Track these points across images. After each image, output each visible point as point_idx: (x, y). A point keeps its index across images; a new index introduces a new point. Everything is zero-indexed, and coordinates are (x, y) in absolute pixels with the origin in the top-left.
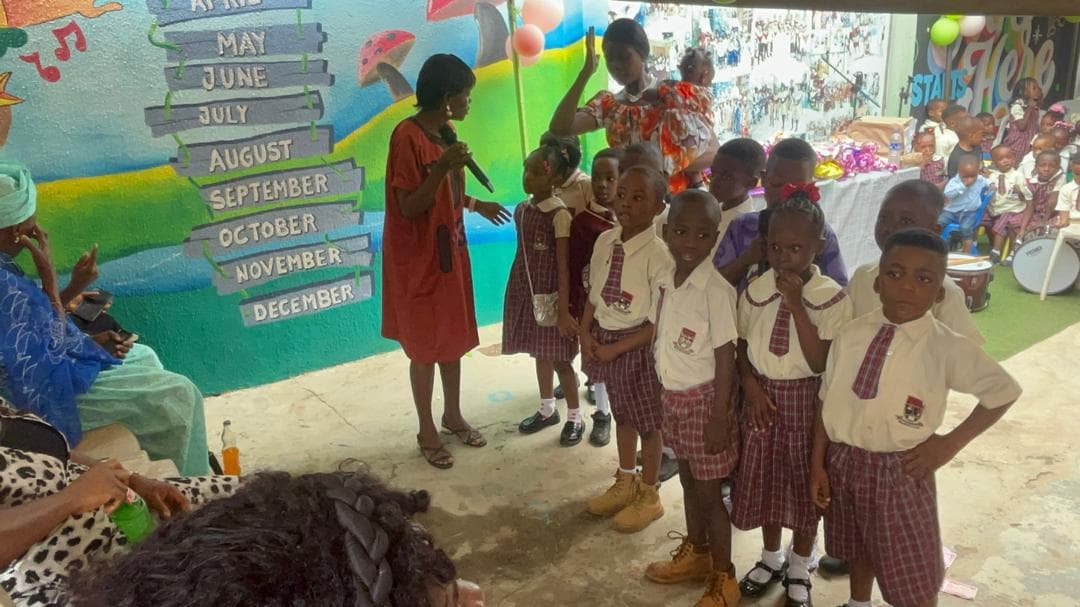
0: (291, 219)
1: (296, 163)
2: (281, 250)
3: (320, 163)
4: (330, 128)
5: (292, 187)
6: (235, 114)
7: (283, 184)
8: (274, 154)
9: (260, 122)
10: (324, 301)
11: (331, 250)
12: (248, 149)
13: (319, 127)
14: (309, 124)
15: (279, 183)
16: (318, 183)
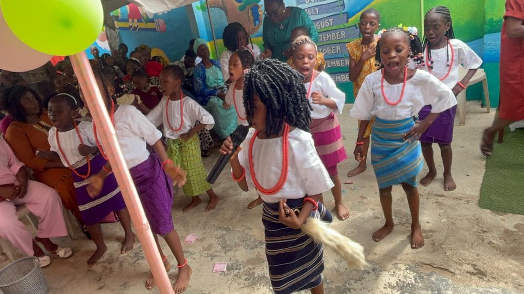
0: (332, 48)
1: (335, 27)
2: (329, 59)
3: (343, 27)
4: (347, 13)
5: (333, 36)
6: (315, 11)
7: (330, 35)
8: (327, 24)
9: (323, 13)
10: (344, 79)
11: (346, 61)
12: (318, 23)
13: (343, 13)
14: (339, 12)
15: (329, 35)
16: (342, 35)
